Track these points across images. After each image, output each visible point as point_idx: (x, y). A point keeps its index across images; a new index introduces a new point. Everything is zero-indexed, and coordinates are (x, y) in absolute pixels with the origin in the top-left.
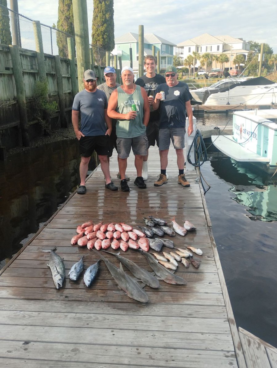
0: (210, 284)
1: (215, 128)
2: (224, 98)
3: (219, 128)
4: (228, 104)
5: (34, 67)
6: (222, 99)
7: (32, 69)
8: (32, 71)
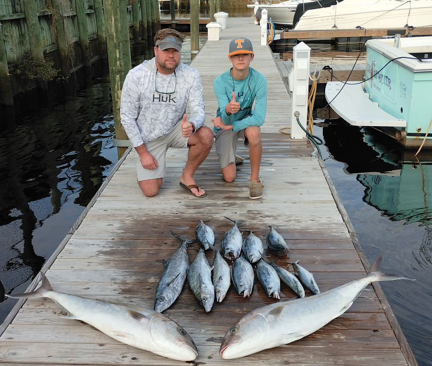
0: (376, 333)
1: (325, 68)
2: (328, 18)
3: (331, 69)
4: (335, 26)
5: (18, 8)
6: (325, 19)
7: (15, 12)
8: (15, 17)
